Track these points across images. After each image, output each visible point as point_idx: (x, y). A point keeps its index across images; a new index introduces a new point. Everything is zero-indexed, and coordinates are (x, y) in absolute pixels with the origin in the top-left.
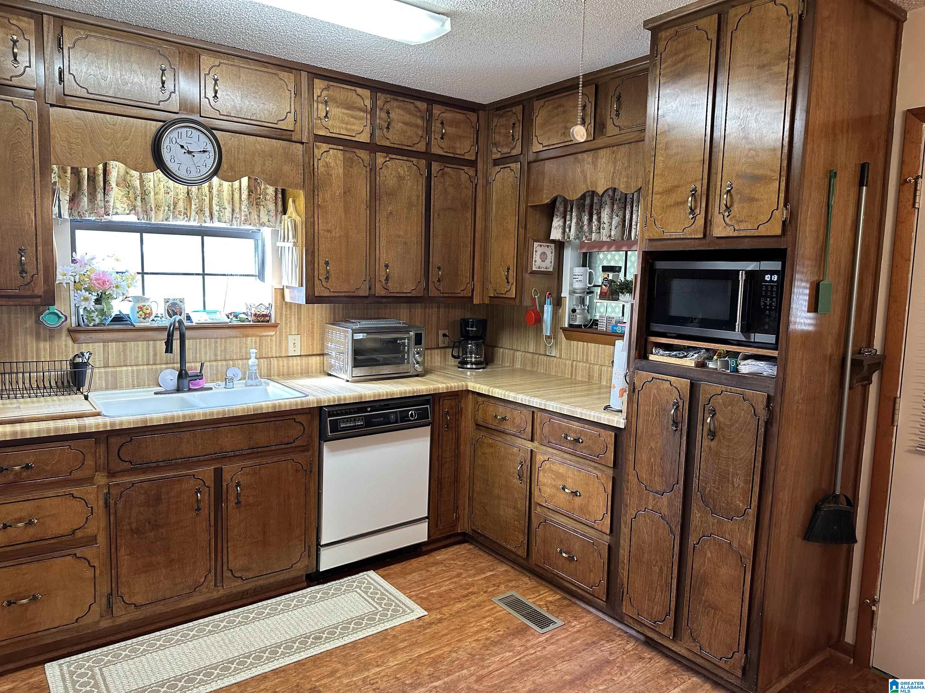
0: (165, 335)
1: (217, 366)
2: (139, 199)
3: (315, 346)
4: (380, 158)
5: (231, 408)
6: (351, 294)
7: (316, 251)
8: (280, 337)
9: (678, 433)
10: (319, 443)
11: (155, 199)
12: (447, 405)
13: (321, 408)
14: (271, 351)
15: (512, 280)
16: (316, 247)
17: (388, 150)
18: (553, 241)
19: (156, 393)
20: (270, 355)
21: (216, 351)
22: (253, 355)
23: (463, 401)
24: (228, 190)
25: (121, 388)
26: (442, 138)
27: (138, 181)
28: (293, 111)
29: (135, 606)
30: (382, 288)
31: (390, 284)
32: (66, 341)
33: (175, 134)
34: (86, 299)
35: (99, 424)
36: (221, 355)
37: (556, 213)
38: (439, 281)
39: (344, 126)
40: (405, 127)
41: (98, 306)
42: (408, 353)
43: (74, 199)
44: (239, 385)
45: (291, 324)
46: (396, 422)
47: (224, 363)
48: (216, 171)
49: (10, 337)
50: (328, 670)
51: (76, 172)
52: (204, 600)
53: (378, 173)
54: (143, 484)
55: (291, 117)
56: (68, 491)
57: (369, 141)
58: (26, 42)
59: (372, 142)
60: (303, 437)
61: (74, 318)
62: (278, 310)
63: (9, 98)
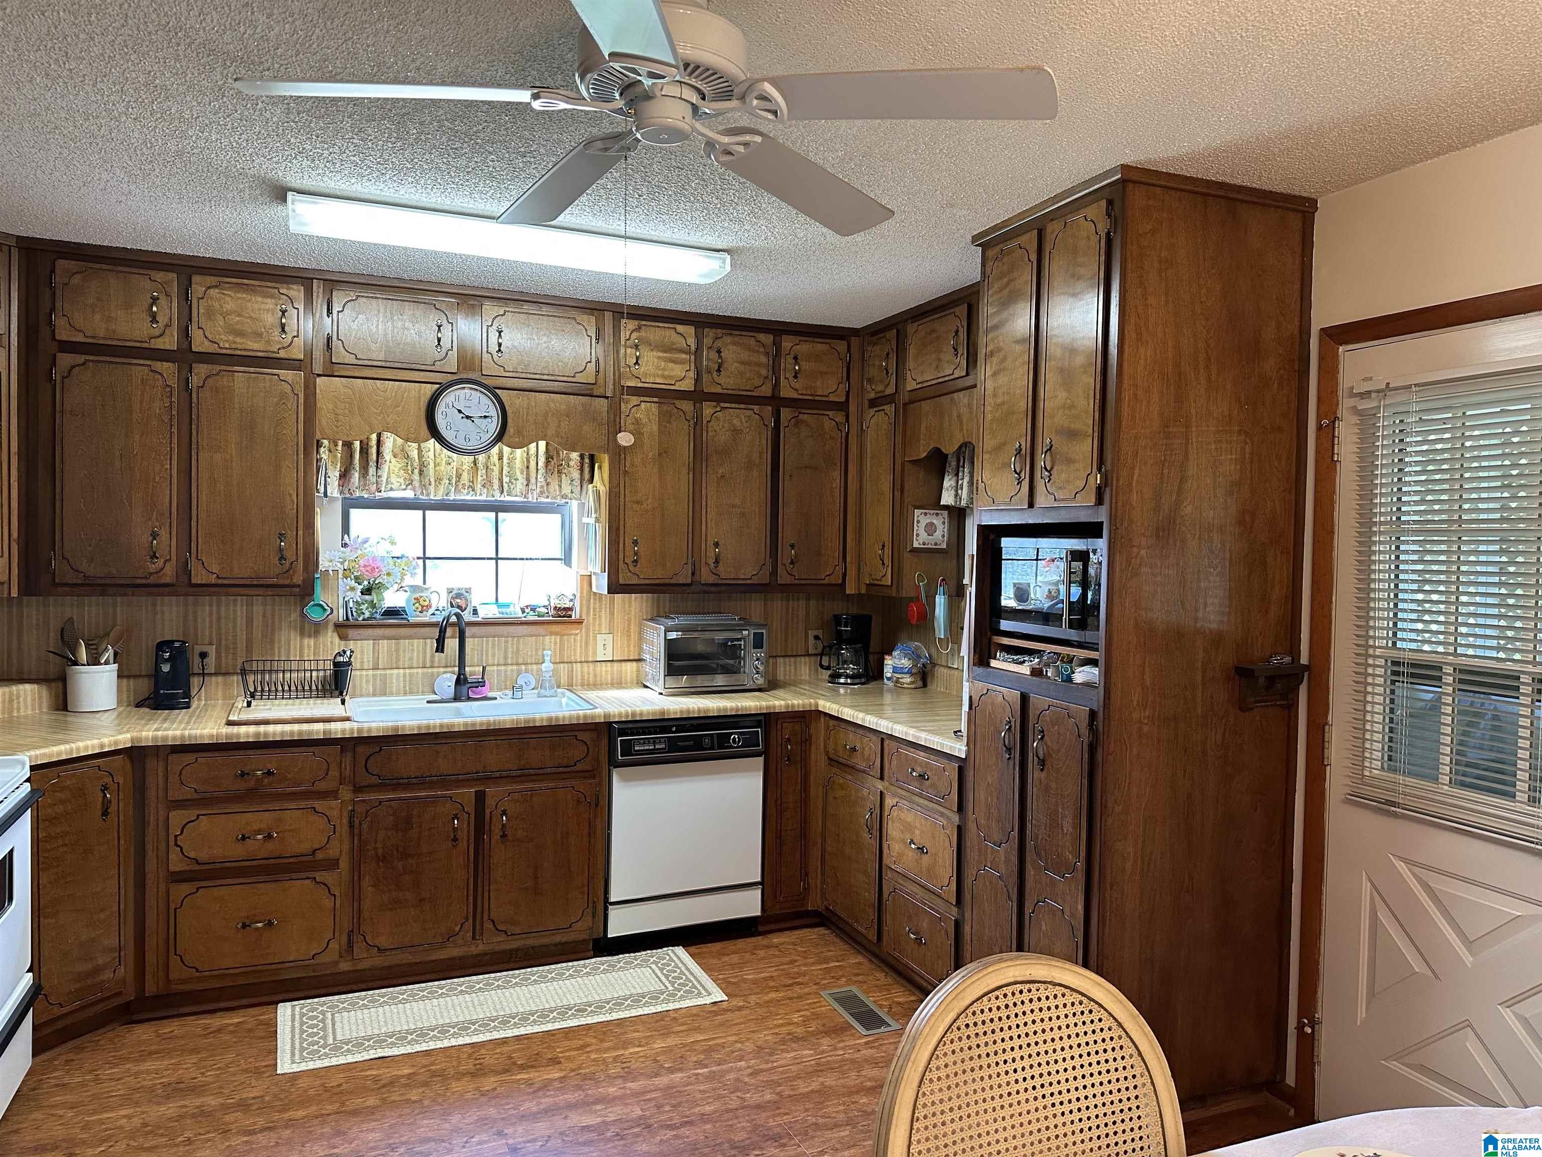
0: (436, 632)
1: (506, 671)
2: (416, 471)
3: (632, 648)
4: (708, 409)
5: (497, 718)
6: (668, 581)
7: (622, 528)
8: (586, 637)
9: (1011, 762)
10: (609, 770)
11: (435, 471)
12: (787, 730)
13: (610, 723)
14: (575, 652)
15: (888, 562)
16: (622, 523)
17: (718, 398)
18: (946, 507)
19: (428, 702)
20: (573, 659)
21: (505, 652)
22: (547, 658)
23: (813, 725)
24: (522, 458)
25: (391, 694)
26: (795, 377)
27: (416, 452)
28: (594, 360)
29: (379, 949)
30: (711, 573)
31: (721, 568)
32: (332, 637)
33: (451, 398)
34: (352, 589)
35: (345, 729)
36: (512, 658)
37: (948, 469)
38: (792, 563)
39: (660, 372)
40: (742, 368)
41: (367, 597)
42: (744, 659)
43: (344, 476)
44: (529, 696)
45: (600, 620)
46: (712, 748)
47: (515, 667)
48: (500, 437)
49: (273, 631)
50: (581, 1042)
51: (348, 445)
52: (460, 954)
53: (704, 428)
54: (392, 803)
55: (592, 367)
56: (310, 803)
57: (692, 389)
58: (295, 311)
59: (697, 390)
60: (587, 760)
61: (342, 611)
62: (584, 602)
63: (275, 371)
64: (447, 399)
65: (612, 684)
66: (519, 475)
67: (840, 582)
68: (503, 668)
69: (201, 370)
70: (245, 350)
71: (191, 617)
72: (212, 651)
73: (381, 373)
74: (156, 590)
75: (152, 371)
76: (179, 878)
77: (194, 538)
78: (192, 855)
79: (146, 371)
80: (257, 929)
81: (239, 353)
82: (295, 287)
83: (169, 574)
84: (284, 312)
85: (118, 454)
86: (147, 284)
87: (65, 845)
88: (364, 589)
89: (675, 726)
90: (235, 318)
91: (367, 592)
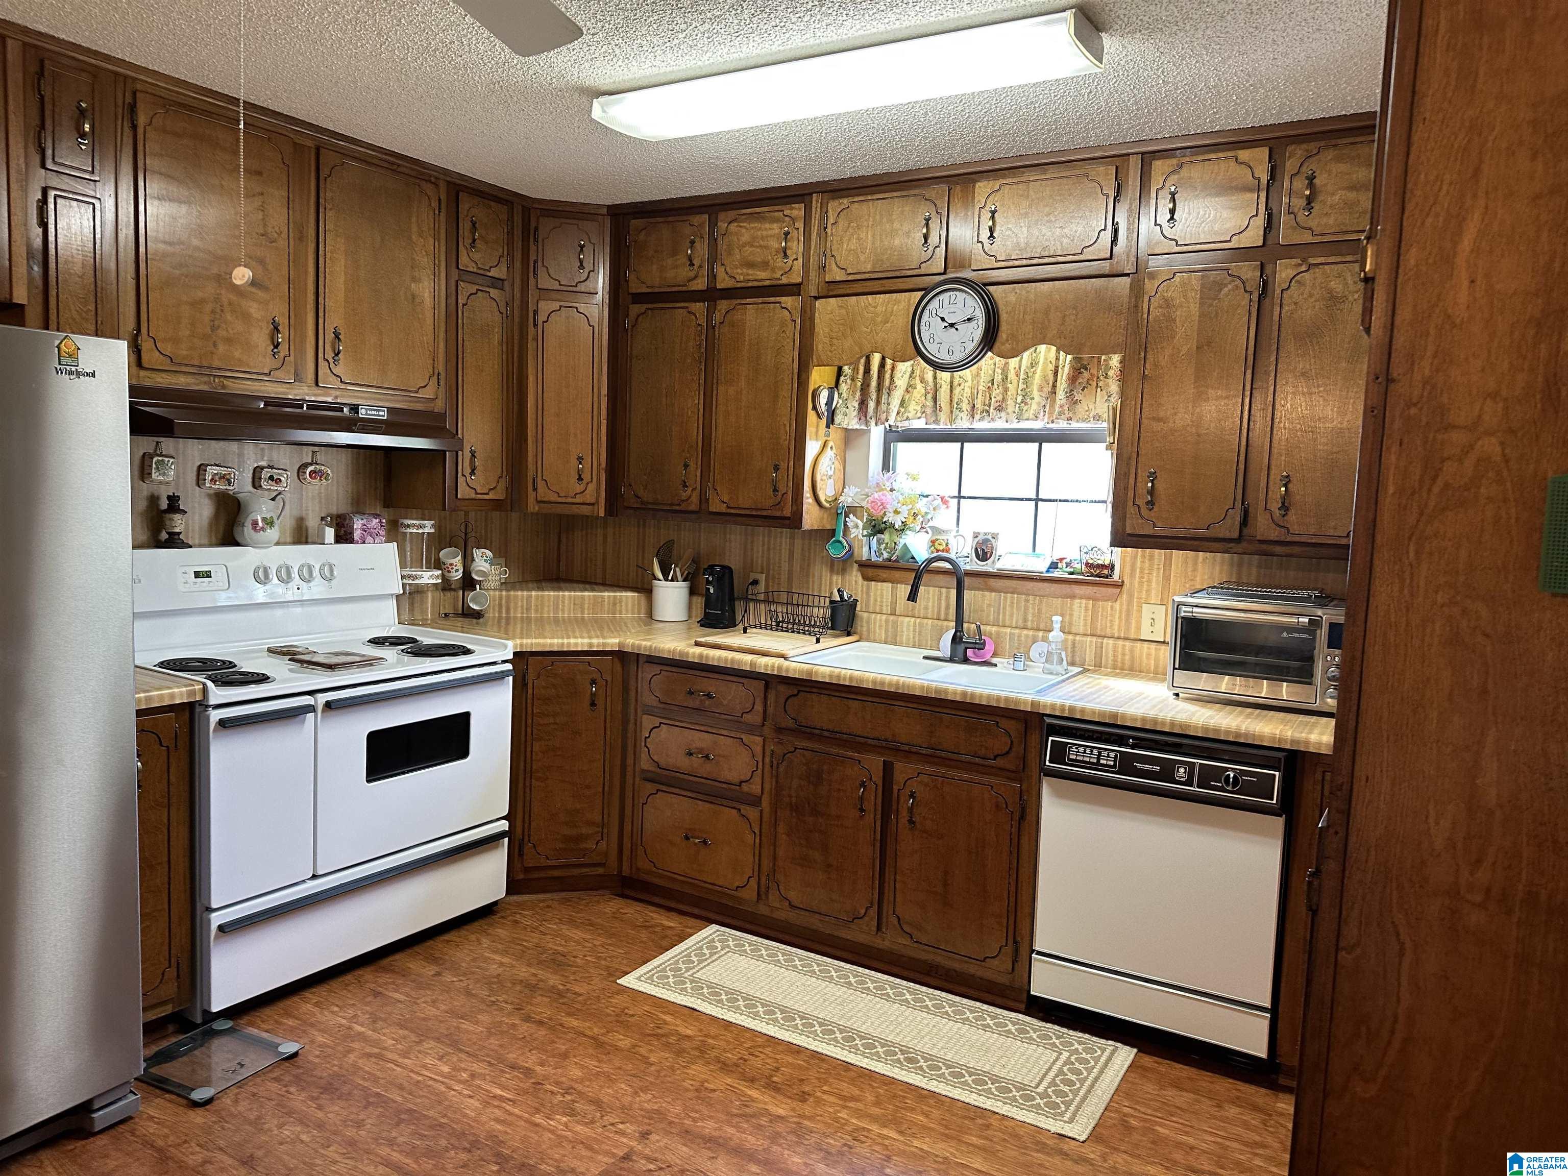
1: (1019, 636)
4: (1284, 271)
6: (1199, 533)
7: (1135, 456)
8: (1128, 605)
10: (1038, 778)
13: (1044, 716)
16: (1135, 449)
17: (1304, 251)
19: (925, 658)
21: (1026, 613)
22: (1057, 626)
28: (1109, 227)
29: (790, 904)
30: (1273, 525)
31: (1292, 517)
33: (934, 303)
35: (768, 665)
36: (1033, 621)
39: (1207, 226)
42: (1315, 661)
45: (1149, 586)
47: (1031, 633)
48: (988, 342)
50: (858, 1093)
52: (867, 942)
53: (1276, 302)
55: (1107, 235)
56: (739, 734)
57: (1260, 243)
58: (796, 231)
59: (1269, 242)
60: (1012, 754)
61: (865, 549)
62: (1128, 559)
63: (778, 299)
64: (930, 307)
66: (1036, 394)
68: (1017, 631)
69: (723, 305)
70: (756, 280)
71: (749, 548)
73: (870, 287)
74: (686, 516)
75: (689, 312)
76: (647, 777)
77: (712, 469)
79: (686, 312)
81: (750, 284)
82: (797, 206)
83: (694, 503)
84: (786, 234)
85: (664, 392)
87: (556, 723)
88: (877, 527)
89: (1134, 738)
90: (748, 249)
91: (881, 532)
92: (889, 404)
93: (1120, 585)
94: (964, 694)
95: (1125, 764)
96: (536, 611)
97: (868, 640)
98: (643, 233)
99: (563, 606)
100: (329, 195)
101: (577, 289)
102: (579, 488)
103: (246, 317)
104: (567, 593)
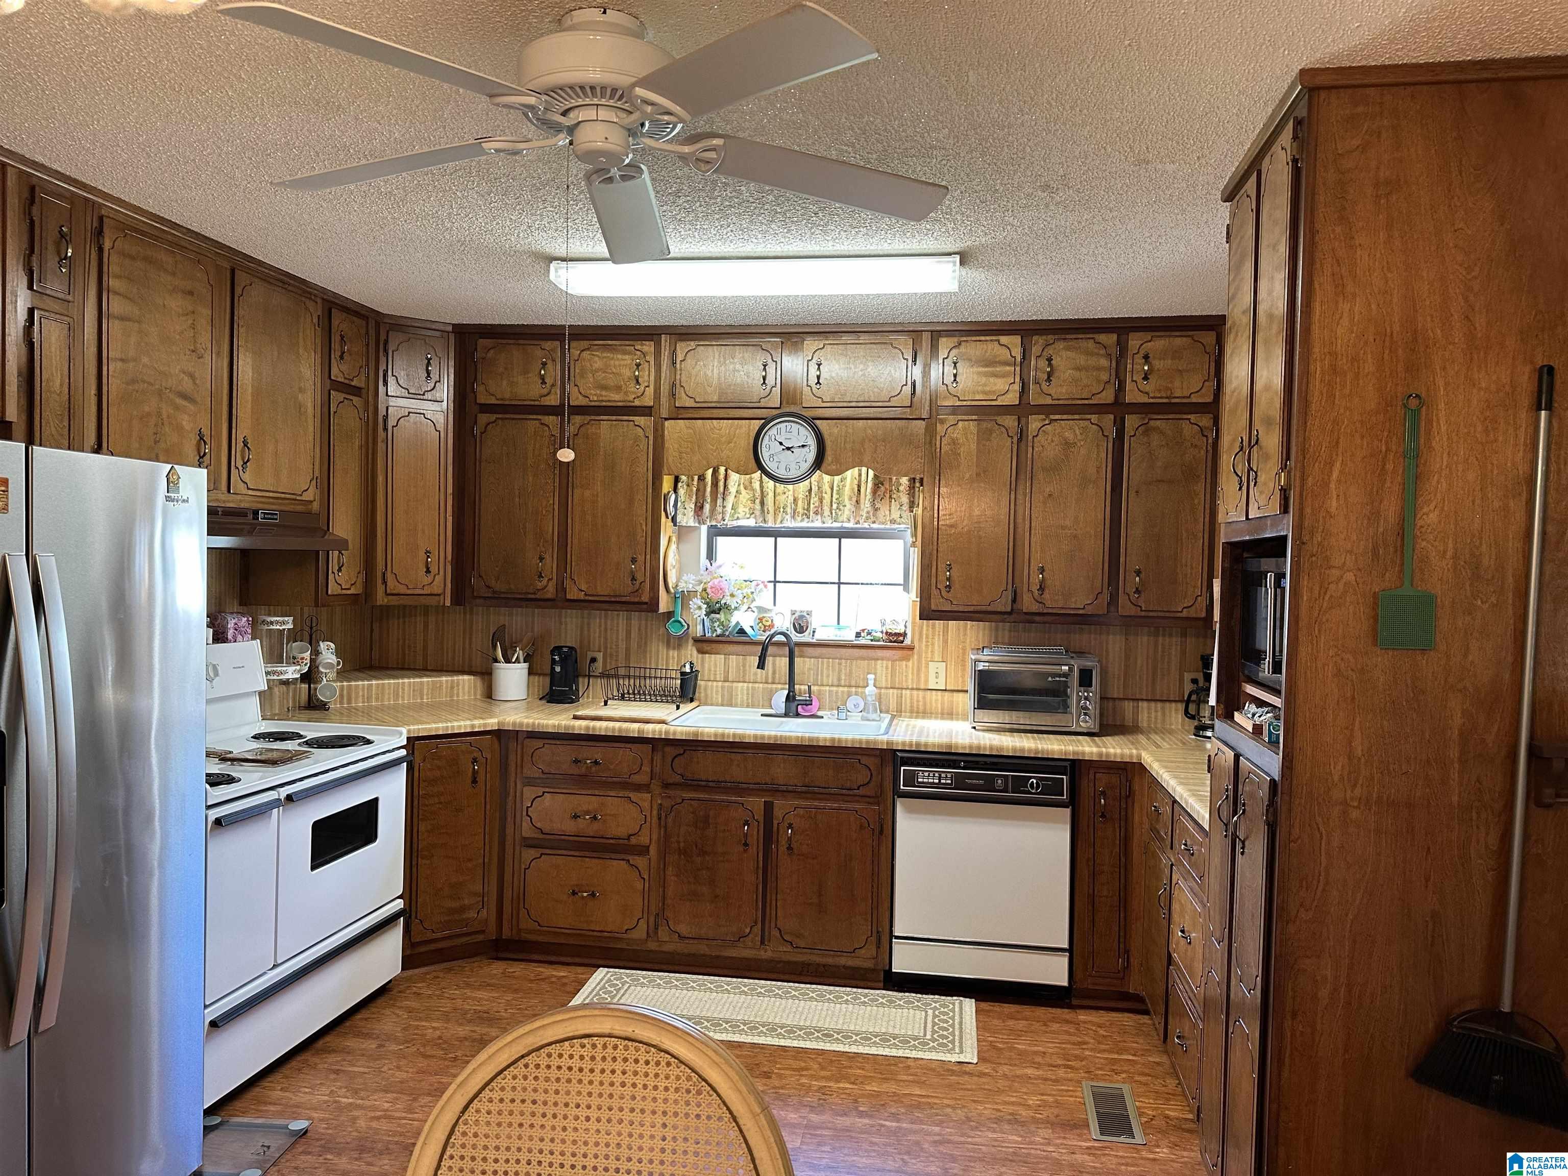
1: (837, 692)
3: (966, 679)
4: (1034, 423)
6: (984, 608)
7: (935, 552)
8: (918, 663)
9: (1227, 841)
10: (893, 799)
13: (894, 751)
14: (906, 679)
16: (935, 547)
17: (1046, 410)
19: (762, 716)
20: (903, 685)
21: (839, 673)
22: (871, 682)
23: (1137, 781)
26: (1146, 378)
28: (909, 383)
29: (679, 936)
30: (1033, 601)
31: (1046, 595)
32: (691, 650)
33: (773, 431)
34: (699, 608)
35: (655, 731)
38: (1137, 591)
39: (980, 388)
40: (1077, 374)
41: (717, 616)
42: (1069, 697)
43: (702, 507)
44: (855, 718)
45: (933, 648)
46: (1005, 790)
47: (846, 689)
48: (818, 463)
49: (646, 643)
50: (803, 1064)
51: (702, 478)
52: (750, 956)
53: (1030, 444)
54: (693, 802)
55: (908, 389)
56: (627, 794)
57: (1017, 403)
58: (647, 364)
59: (1023, 402)
60: (871, 785)
61: (699, 628)
62: (917, 628)
63: (631, 418)
64: (770, 433)
65: (942, 714)
66: (847, 502)
67: (1203, 615)
68: (834, 689)
69: (577, 420)
70: (609, 401)
71: (586, 629)
72: (600, 656)
73: (716, 413)
74: (541, 603)
75: (542, 424)
76: (529, 843)
77: (569, 561)
78: (539, 825)
79: (538, 425)
80: (583, 897)
81: (604, 404)
82: (647, 343)
83: (550, 592)
84: (638, 365)
85: (517, 493)
86: (538, 353)
87: (441, 803)
88: (715, 609)
89: (964, 762)
90: (601, 375)
91: (718, 611)
92: (724, 507)
93: (911, 648)
94: (833, 740)
95: (959, 781)
96: (377, 699)
97: (706, 704)
98: (492, 351)
99: (403, 693)
100: (242, 312)
101: (425, 397)
102: (427, 580)
103: (179, 428)
104: (406, 680)
